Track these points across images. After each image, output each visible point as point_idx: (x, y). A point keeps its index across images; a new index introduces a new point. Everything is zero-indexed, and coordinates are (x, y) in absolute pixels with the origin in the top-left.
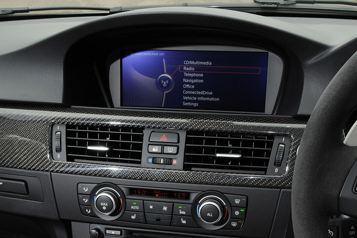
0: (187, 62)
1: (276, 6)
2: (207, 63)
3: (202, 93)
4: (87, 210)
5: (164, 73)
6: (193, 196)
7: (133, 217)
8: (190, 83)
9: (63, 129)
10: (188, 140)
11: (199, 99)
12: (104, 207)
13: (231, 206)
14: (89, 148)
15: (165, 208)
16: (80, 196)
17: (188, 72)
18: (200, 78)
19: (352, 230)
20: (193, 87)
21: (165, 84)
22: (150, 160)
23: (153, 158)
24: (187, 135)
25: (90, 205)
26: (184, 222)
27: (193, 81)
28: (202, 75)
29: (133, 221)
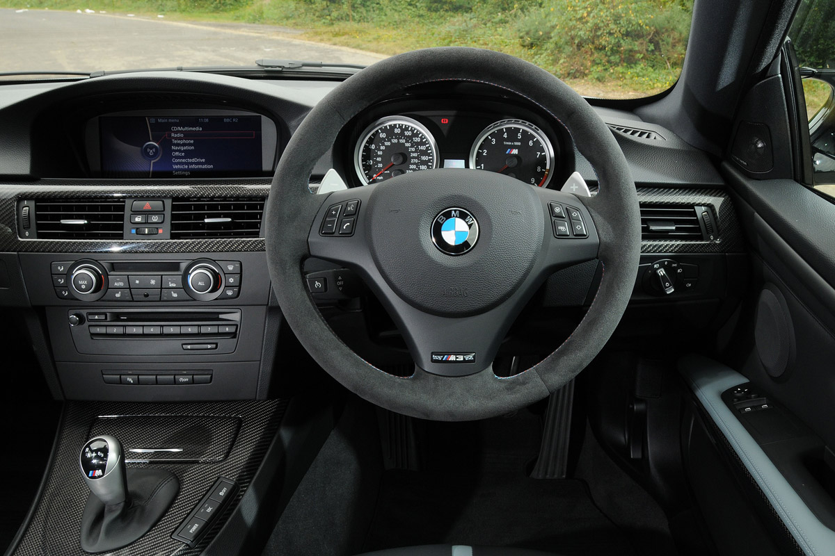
0: (175, 128)
1: (281, 69)
2: (197, 129)
3: (194, 160)
4: (63, 292)
5: (150, 141)
6: (183, 266)
7: (118, 295)
8: (180, 151)
9: (32, 204)
10: (174, 208)
11: (190, 167)
12: (83, 284)
13: (225, 274)
14: (63, 222)
15: (153, 282)
16: (55, 277)
17: (176, 139)
18: (190, 145)
19: (340, 281)
20: (183, 154)
21: (151, 152)
22: (134, 231)
23: (137, 229)
24: (173, 202)
25: (66, 286)
26: (175, 295)
27: (182, 148)
28: (192, 141)
29: (117, 300)
